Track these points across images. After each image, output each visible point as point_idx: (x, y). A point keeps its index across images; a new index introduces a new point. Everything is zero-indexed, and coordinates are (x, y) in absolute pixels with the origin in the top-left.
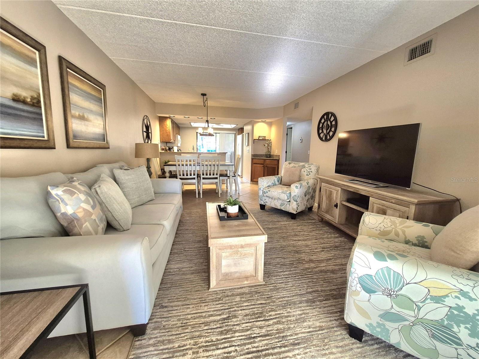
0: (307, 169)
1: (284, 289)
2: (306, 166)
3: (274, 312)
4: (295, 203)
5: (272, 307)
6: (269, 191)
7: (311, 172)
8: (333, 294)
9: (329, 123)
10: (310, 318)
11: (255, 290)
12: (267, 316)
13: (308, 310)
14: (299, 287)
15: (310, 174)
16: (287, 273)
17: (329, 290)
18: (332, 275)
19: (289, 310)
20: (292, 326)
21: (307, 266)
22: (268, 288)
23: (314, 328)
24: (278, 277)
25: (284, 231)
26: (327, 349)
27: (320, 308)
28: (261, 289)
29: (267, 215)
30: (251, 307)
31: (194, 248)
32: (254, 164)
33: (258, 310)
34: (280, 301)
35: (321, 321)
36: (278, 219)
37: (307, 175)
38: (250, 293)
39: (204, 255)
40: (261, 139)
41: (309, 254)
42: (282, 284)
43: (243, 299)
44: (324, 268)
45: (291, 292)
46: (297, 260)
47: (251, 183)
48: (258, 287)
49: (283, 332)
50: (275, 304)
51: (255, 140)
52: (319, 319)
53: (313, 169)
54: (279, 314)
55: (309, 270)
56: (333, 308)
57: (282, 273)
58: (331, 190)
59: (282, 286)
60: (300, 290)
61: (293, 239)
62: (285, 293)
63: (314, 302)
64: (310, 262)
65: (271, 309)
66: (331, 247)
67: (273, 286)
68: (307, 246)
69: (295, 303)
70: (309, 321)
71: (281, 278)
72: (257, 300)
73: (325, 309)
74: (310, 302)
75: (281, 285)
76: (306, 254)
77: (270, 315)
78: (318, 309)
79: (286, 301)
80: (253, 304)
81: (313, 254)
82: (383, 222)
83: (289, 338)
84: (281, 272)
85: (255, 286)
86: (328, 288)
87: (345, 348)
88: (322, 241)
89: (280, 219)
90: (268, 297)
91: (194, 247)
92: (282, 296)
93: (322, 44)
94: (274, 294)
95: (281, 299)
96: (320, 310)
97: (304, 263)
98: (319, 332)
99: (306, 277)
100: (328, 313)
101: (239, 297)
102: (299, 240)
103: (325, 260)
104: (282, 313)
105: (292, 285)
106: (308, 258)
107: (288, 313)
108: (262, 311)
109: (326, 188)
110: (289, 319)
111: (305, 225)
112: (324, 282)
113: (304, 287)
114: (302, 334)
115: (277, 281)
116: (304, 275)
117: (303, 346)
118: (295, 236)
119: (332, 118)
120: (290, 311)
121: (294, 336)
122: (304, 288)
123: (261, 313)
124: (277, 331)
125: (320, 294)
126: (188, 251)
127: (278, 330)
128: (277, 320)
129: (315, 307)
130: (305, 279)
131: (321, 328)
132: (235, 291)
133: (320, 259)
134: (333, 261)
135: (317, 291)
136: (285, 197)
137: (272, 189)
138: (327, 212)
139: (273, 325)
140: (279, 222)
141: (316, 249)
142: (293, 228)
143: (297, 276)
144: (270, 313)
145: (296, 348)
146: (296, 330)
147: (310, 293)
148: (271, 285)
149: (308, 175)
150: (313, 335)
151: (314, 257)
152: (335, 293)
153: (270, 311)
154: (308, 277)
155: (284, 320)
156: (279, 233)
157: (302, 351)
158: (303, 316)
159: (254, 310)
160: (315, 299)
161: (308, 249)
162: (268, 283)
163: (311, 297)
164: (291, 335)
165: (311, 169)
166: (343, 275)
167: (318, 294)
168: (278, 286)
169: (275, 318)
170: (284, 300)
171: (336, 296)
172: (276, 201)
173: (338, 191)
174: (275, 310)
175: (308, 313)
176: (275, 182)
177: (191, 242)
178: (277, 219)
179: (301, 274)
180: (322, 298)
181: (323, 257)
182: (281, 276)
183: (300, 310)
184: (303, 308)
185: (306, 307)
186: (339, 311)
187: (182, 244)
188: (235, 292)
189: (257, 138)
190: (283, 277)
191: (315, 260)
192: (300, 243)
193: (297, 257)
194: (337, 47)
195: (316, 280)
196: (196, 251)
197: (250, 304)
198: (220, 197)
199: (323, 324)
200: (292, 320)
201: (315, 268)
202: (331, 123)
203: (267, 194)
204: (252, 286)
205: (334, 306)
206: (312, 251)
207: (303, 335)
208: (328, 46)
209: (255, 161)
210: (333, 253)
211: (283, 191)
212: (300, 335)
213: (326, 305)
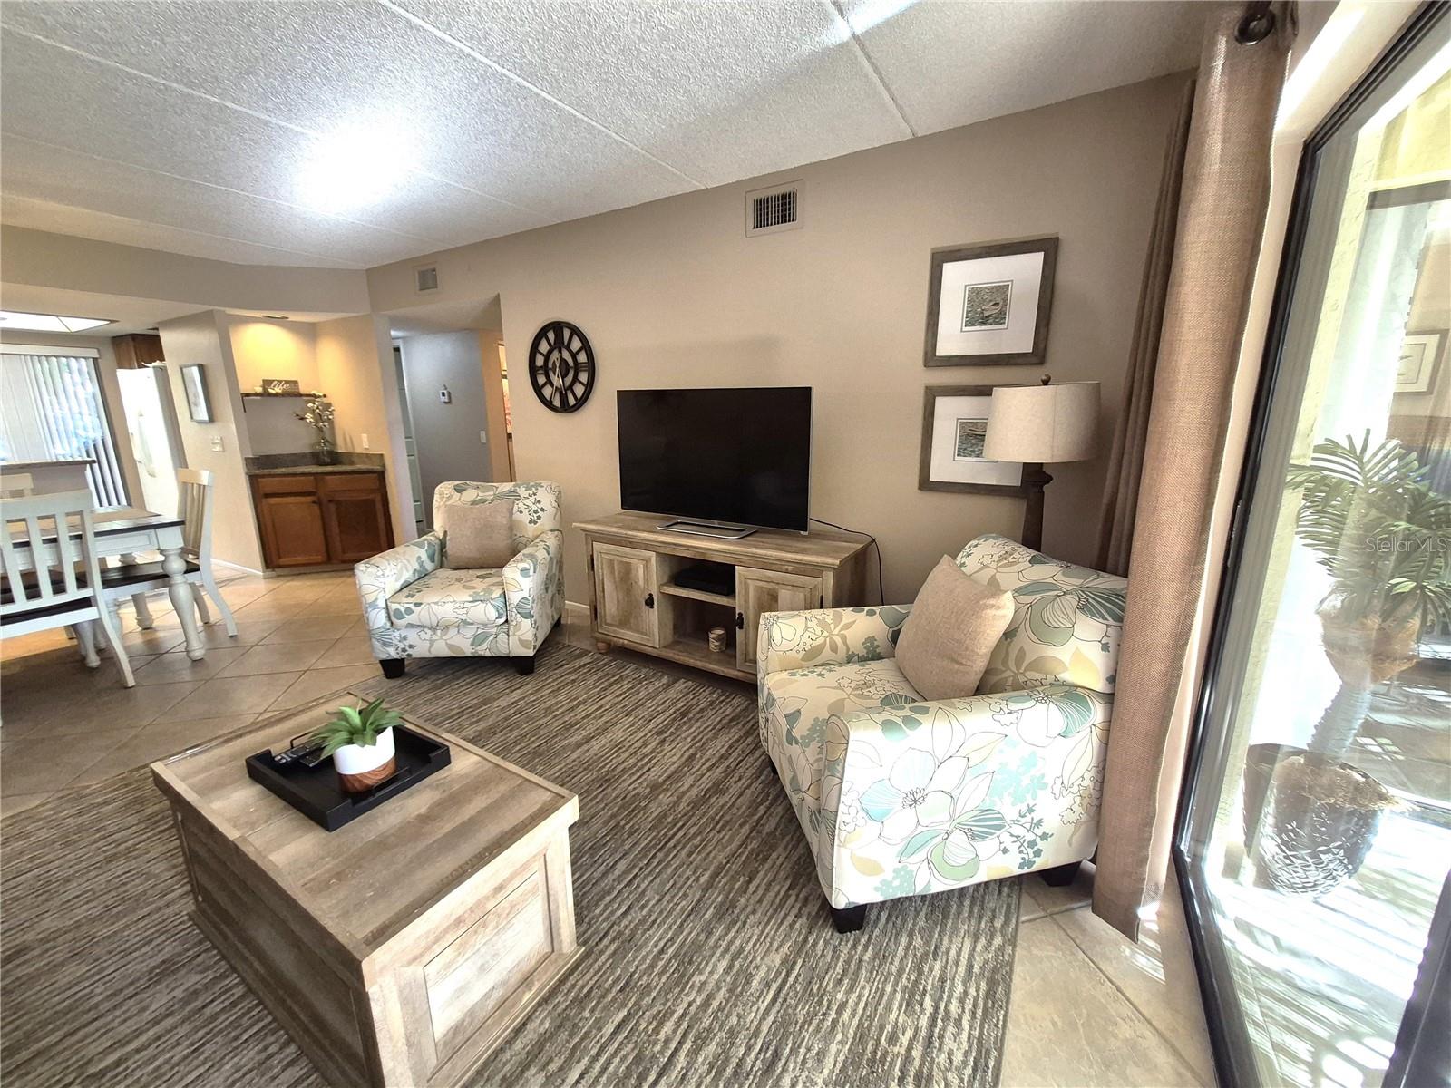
0: (527, 502)
1: (646, 924)
2: (522, 492)
3: (669, 1019)
4: (526, 623)
5: (655, 1011)
6: (418, 605)
7: (542, 510)
8: (753, 850)
9: (566, 355)
10: (754, 958)
11: (570, 998)
12: (662, 1052)
13: (735, 938)
14: (678, 886)
15: (539, 518)
16: (621, 867)
17: (741, 846)
18: (723, 800)
19: (698, 979)
20: (734, 1019)
21: (655, 810)
22: (603, 958)
23: (776, 977)
24: (608, 899)
25: (526, 727)
26: (828, 1008)
27: (754, 912)
28: (587, 977)
29: (427, 692)
30: (598, 1066)
31: (156, 1022)
32: (267, 496)
33: (625, 1057)
34: (661, 974)
35: (776, 945)
36: (479, 692)
37: (530, 522)
38: (563, 1023)
39: (245, 1022)
40: (278, 390)
41: (638, 771)
42: (632, 911)
43: (553, 1067)
44: (695, 791)
45: (670, 920)
46: (623, 807)
47: (269, 573)
48: (572, 980)
49: (727, 1060)
50: (654, 994)
51: (248, 395)
52: (771, 944)
53: (547, 499)
54: (683, 1015)
55: (669, 820)
56: (776, 889)
57: (611, 877)
58: (628, 560)
59: (634, 918)
60: (685, 895)
61: (569, 744)
62: (657, 936)
63: (733, 905)
64: (657, 792)
65: (654, 1017)
66: (674, 719)
67: (613, 940)
68: (618, 746)
69: (697, 947)
70: (757, 967)
71: (616, 897)
72: (599, 1025)
73: (764, 903)
74: (725, 910)
75: (630, 917)
76: (633, 774)
77: (667, 1041)
78: (752, 917)
79: (674, 956)
80: (593, 1052)
81: (647, 763)
82: (807, 629)
83: (749, 1061)
84: (605, 874)
85: (562, 982)
86: (736, 843)
87: (851, 971)
88: (643, 712)
89: (488, 693)
90: (621, 990)
91: (147, 1016)
92: (656, 950)
93: (561, 110)
94: (636, 962)
95: (661, 963)
96: (758, 915)
97: (643, 804)
98: (791, 979)
99: (674, 847)
100: (775, 911)
101: (533, 1070)
102: (588, 740)
103: (684, 765)
104: (690, 1005)
105: (657, 898)
106: (645, 784)
107: (700, 990)
108: (636, 1051)
109: (612, 557)
110: (715, 1004)
111: (574, 681)
112: (719, 832)
113: (688, 878)
114: (765, 1019)
115: (612, 913)
116: (666, 843)
117: (788, 1050)
118: (568, 730)
119: (576, 344)
120: (703, 978)
121: (755, 1043)
122: (689, 883)
123: (639, 1059)
124: (713, 1074)
125: (731, 873)
126: (118, 1063)
127: (713, 1067)
128: (691, 1037)
129: (742, 917)
130: (676, 851)
131: (788, 964)
132: (505, 1064)
133: (672, 768)
134: (701, 757)
135: (721, 867)
136: (487, 612)
137: (429, 597)
138: (624, 623)
139: (690, 1064)
140: (486, 702)
141: (645, 745)
142: (544, 706)
143: (652, 857)
144: (662, 1036)
145: (778, 1072)
146: (748, 1021)
147: (710, 886)
148: (605, 942)
149: (536, 523)
150: (785, 1000)
151: (656, 774)
152: (754, 845)
153: (657, 1031)
154: (678, 842)
155: (706, 1023)
156: (515, 743)
157: (794, 1068)
158: (737, 965)
159: (611, 1069)
160: (729, 893)
161: (626, 755)
162: (591, 943)
163: (719, 894)
164: (749, 1049)
165: (539, 502)
166: (740, 784)
167: (725, 875)
168: (626, 926)
169: (684, 1036)
170: (670, 960)
171: (762, 851)
172: (453, 631)
173: (647, 562)
174: (666, 1011)
175: (742, 949)
176: (421, 564)
177: (107, 1005)
178: (474, 695)
179: (656, 845)
180: (742, 879)
181: (675, 758)
182: (613, 888)
183: (723, 955)
184: (724, 944)
185: (727, 934)
186: (789, 889)
187: (39, 1053)
188: (508, 1067)
189: (259, 390)
190: (619, 888)
191: (661, 780)
192: (596, 745)
193: (617, 797)
194: (600, 132)
195: (699, 838)
196: (181, 1032)
197: (585, 1061)
198: (131, 681)
199: (785, 949)
200: (724, 1002)
201: (677, 802)
202: (574, 356)
203: (409, 619)
204: (553, 993)
205: (774, 880)
206: (639, 756)
207: (771, 1019)
208: (577, 120)
209: (268, 485)
210: (688, 733)
211: (477, 594)
212: (765, 1029)
213: (760, 892)
